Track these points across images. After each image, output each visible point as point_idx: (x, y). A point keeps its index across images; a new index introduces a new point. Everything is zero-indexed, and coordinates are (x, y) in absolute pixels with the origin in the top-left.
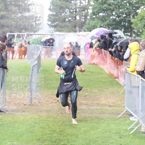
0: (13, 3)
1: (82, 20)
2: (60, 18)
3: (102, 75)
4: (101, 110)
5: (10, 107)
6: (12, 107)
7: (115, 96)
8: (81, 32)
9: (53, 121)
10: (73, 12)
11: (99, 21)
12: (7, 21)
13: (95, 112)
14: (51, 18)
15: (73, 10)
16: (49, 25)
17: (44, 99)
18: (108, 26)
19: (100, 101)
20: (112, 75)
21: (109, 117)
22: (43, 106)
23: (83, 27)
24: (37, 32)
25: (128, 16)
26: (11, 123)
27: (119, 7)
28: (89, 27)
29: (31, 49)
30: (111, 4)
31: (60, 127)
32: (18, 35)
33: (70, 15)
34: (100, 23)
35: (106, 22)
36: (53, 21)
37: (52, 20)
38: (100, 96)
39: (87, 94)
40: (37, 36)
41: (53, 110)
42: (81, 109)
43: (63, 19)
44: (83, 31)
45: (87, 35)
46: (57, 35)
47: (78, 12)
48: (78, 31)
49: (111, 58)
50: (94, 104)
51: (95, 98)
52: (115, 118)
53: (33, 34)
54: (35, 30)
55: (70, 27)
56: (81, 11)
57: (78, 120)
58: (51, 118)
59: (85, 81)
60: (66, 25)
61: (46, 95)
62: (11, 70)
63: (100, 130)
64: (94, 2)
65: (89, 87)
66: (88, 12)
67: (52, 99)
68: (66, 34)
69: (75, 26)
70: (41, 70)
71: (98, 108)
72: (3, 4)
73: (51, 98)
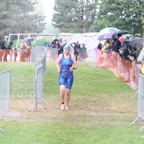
0: (15, 2)
1: (89, 20)
2: (66, 17)
3: (112, 78)
4: (112, 117)
5: (14, 113)
6: (16, 113)
7: (126, 101)
8: (88, 33)
9: (60, 129)
10: (79, 11)
11: (107, 21)
12: (9, 21)
13: (105, 119)
14: (56, 18)
15: (79, 9)
16: (54, 25)
17: (49, 105)
18: (117, 26)
19: (111, 107)
20: (122, 78)
21: (120, 125)
22: (49, 112)
23: (90, 27)
24: (41, 33)
25: (138, 16)
26: (15, 131)
27: (128, 6)
28: (96, 27)
29: (35, 51)
30: (120, 3)
31: (68, 135)
32: (21, 36)
33: (77, 14)
34: (108, 23)
35: (115, 22)
36: (59, 21)
37: (57, 20)
38: (110, 102)
39: (95, 99)
40: (41, 37)
41: (60, 116)
42: (90, 116)
43: (69, 19)
44: (90, 32)
45: (94, 36)
46: (63, 35)
47: (84, 11)
48: (85, 32)
49: (121, 61)
50: (104, 111)
51: (105, 103)
52: (127, 125)
53: (37, 35)
54: (39, 31)
55: (77, 27)
56: (88, 11)
57: (88, 127)
58: (58, 126)
59: (94, 85)
60: (72, 25)
61: (52, 100)
62: (14, 73)
63: (111, 139)
64: (101, 1)
65: (98, 91)
66: (95, 11)
67: (59, 104)
68: (72, 35)
69: (82, 27)
70: (46, 73)
71: (108, 114)
72: (5, 3)
73: (57, 104)
